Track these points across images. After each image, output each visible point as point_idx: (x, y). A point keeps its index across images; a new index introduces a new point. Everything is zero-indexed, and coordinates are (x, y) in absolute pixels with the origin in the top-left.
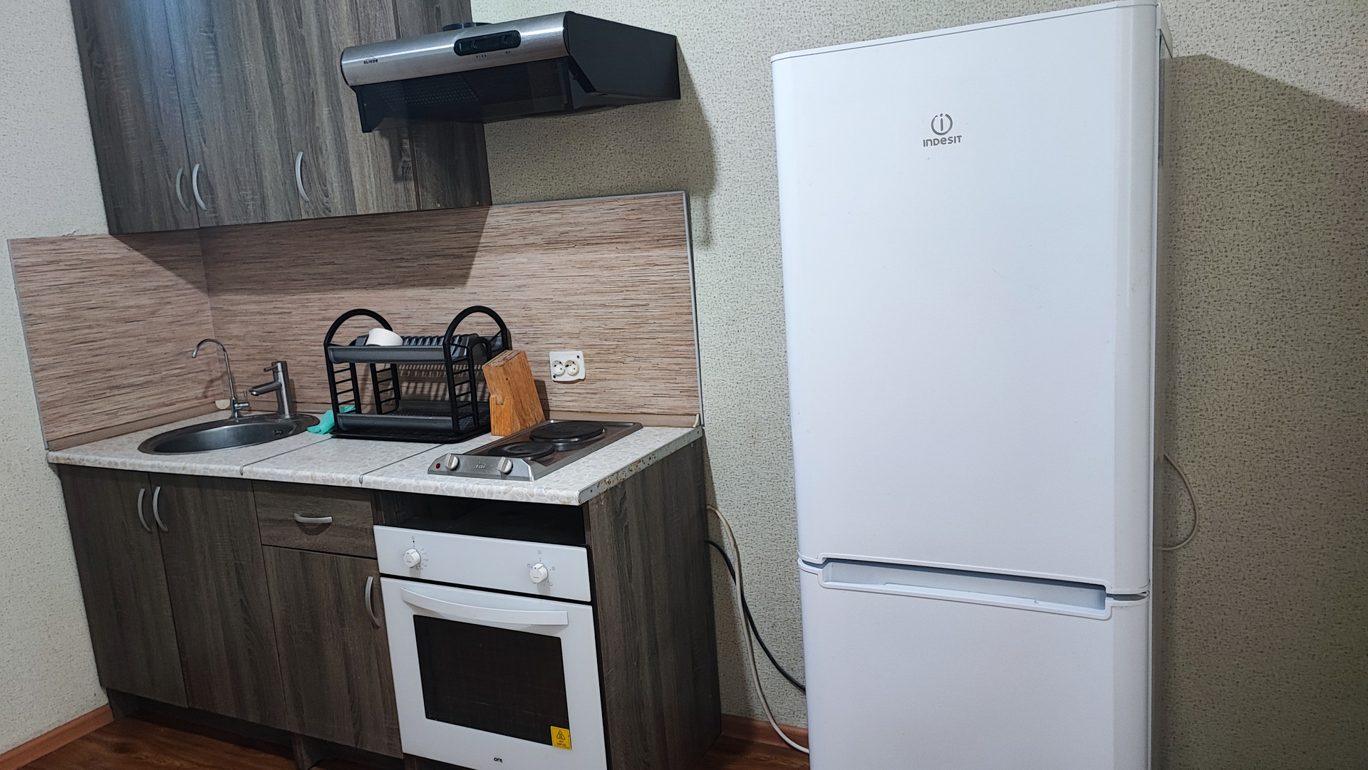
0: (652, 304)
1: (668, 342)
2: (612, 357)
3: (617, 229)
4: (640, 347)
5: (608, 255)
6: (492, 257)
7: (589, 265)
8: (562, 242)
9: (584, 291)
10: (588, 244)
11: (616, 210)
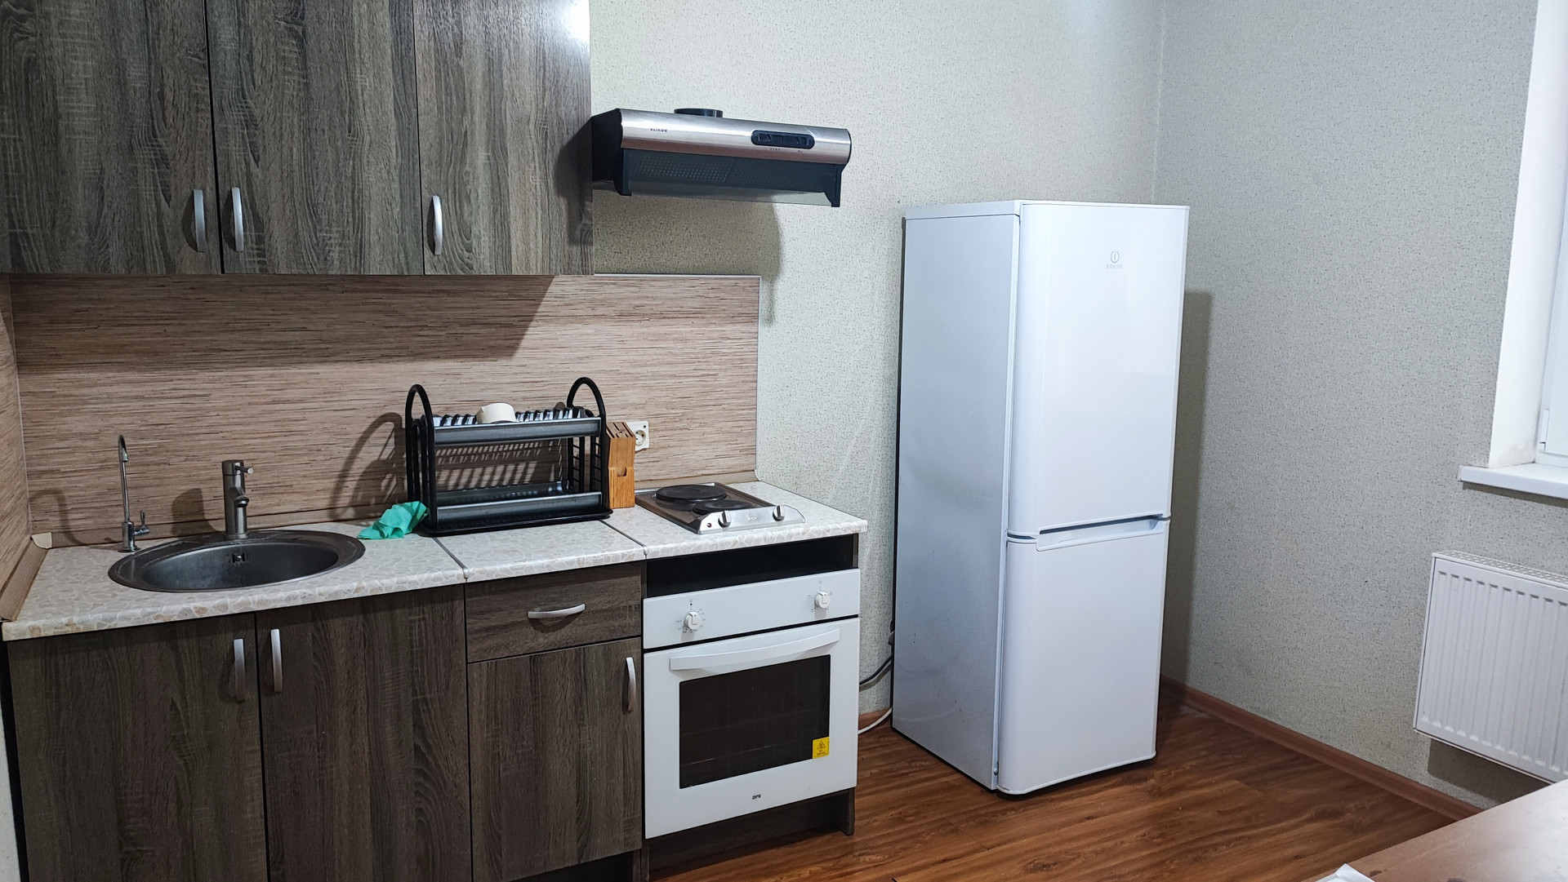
0: (721, 374)
1: (732, 408)
2: (678, 425)
3: (695, 306)
4: (705, 413)
5: (683, 328)
6: (551, 327)
7: (663, 337)
8: (636, 315)
9: (654, 362)
10: (664, 318)
11: (696, 288)
